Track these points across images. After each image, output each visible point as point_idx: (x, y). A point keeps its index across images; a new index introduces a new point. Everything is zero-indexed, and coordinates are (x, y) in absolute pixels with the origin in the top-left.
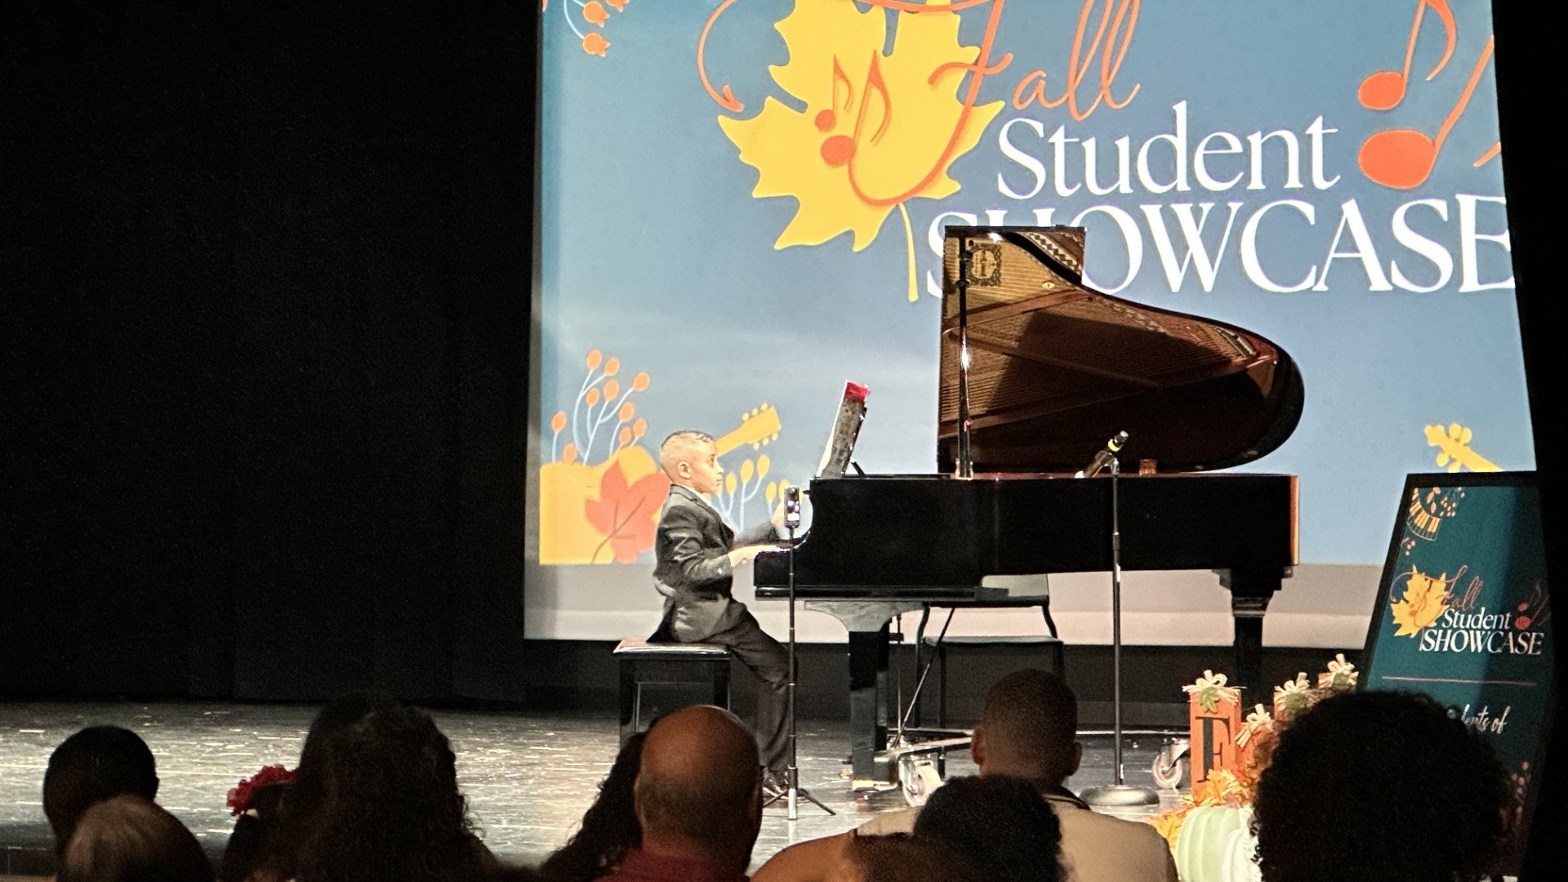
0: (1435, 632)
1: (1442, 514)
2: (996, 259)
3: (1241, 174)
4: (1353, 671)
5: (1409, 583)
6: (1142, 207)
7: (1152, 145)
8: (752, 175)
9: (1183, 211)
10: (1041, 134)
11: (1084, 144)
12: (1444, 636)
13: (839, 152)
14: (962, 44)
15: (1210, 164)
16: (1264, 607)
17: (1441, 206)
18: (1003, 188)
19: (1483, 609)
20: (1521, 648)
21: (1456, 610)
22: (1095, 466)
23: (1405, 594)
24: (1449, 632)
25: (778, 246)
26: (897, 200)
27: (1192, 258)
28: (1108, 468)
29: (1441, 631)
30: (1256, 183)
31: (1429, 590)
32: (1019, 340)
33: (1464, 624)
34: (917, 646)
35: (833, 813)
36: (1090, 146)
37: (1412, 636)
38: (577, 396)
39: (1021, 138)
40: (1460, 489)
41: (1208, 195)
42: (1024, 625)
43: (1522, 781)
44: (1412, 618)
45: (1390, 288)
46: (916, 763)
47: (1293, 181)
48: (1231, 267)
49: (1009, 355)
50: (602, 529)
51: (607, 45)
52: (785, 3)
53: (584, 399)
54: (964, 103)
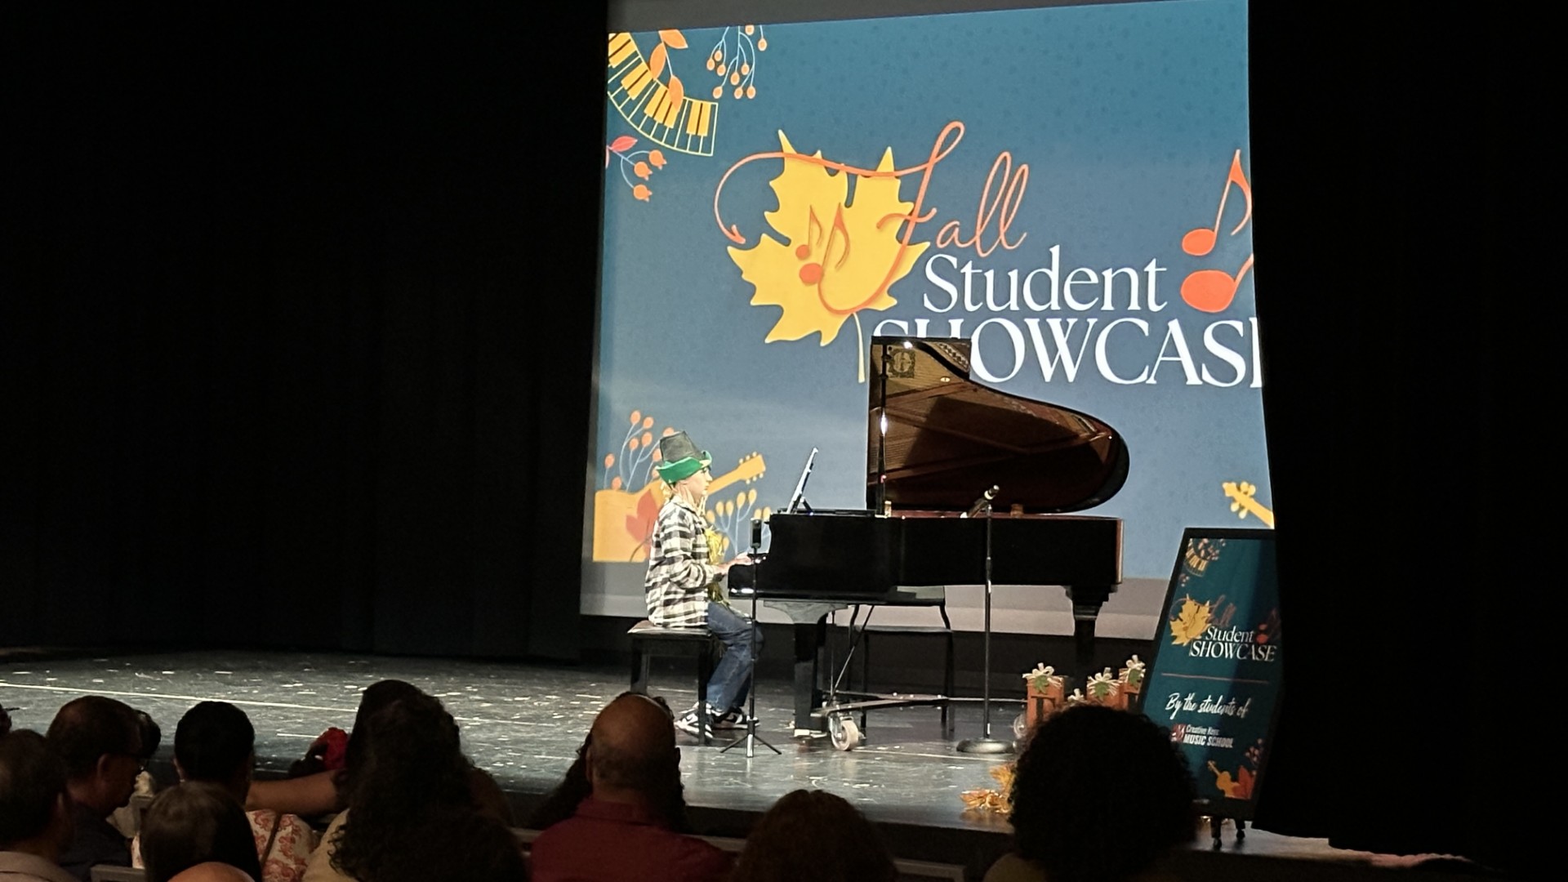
0: (1200, 642)
1: (1208, 558)
2: (911, 359)
3: (1097, 299)
4: (1143, 668)
5: (1184, 607)
6: (1027, 321)
7: (1035, 275)
8: (751, 290)
9: (1055, 324)
10: (955, 266)
11: (986, 274)
12: (1207, 646)
13: (812, 275)
14: (901, 200)
15: (1076, 291)
16: (1096, 614)
17: (1238, 325)
18: (928, 304)
19: (1235, 628)
20: (1260, 656)
21: (1216, 627)
22: (976, 509)
23: (1181, 615)
24: (1210, 643)
25: (768, 341)
26: (854, 308)
27: (1060, 357)
28: (984, 511)
29: (1204, 643)
30: (1108, 306)
31: (1197, 612)
32: (926, 416)
33: (1221, 637)
34: (849, 631)
35: (780, 753)
36: (990, 275)
37: (1185, 645)
38: (624, 440)
39: (942, 269)
40: (1222, 540)
41: (1074, 313)
42: (924, 619)
43: (1257, 752)
44: (1183, 633)
45: (1200, 383)
46: (841, 718)
47: (1134, 305)
48: (1088, 366)
49: (917, 427)
50: (637, 537)
51: (650, 193)
52: (777, 167)
53: (628, 444)
54: (900, 241)
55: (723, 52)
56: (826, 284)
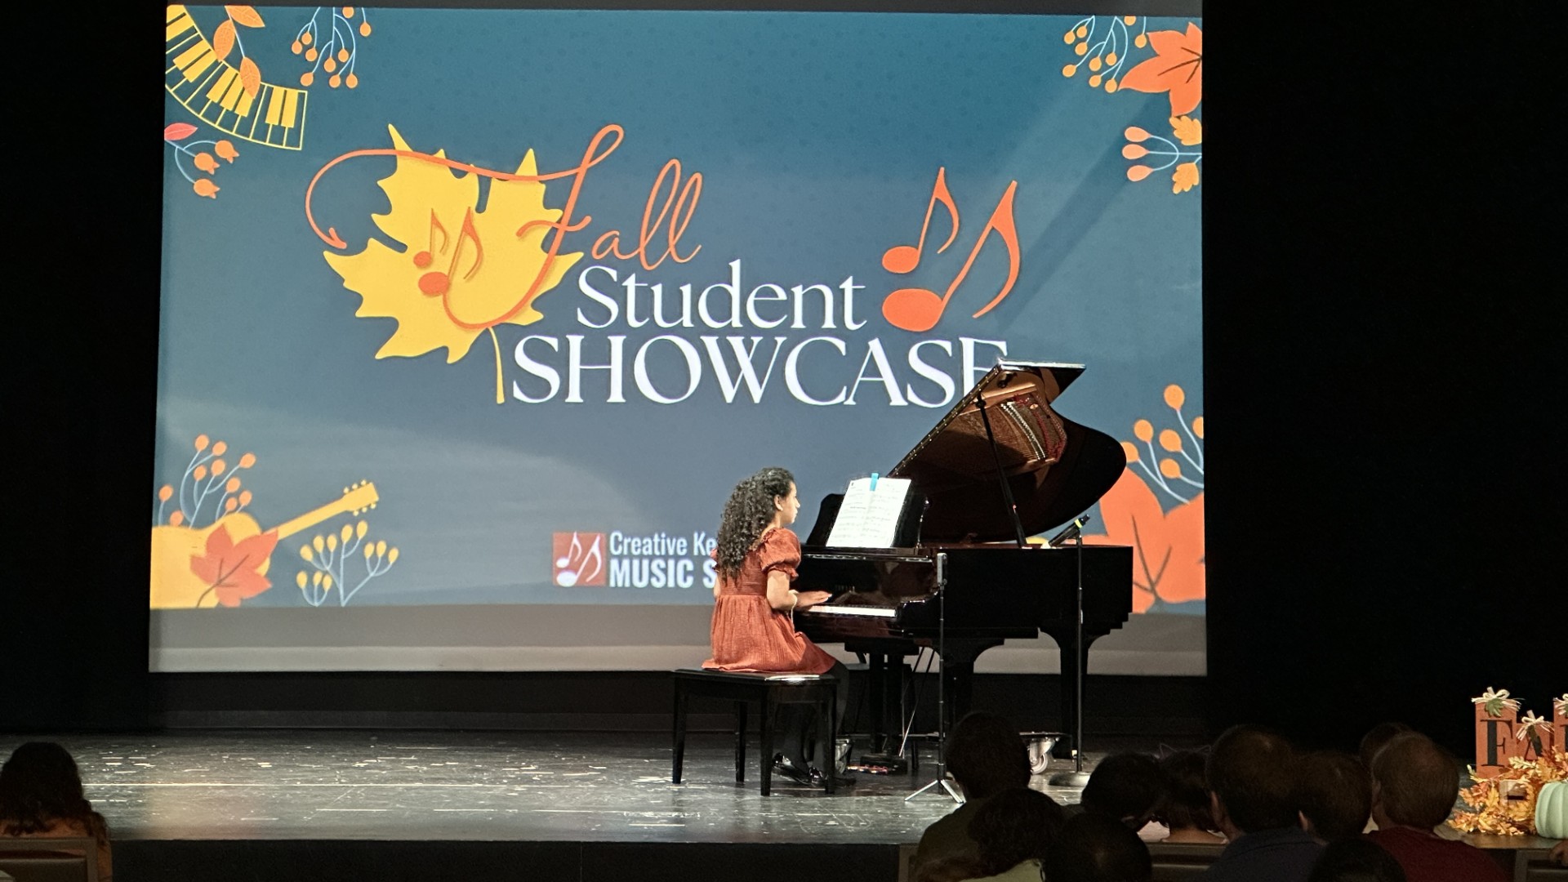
3: (785, 317)
6: (702, 338)
7: (710, 292)
8: (357, 300)
9: (737, 342)
10: (615, 279)
11: (653, 288)
13: (436, 285)
14: (548, 204)
15: (760, 307)
17: (947, 345)
18: (581, 319)
25: (379, 356)
26: (486, 325)
27: (743, 377)
30: (798, 323)
36: (658, 290)
38: (184, 475)
39: (599, 281)
41: (759, 331)
45: (906, 404)
47: (829, 323)
48: (777, 384)
50: (207, 580)
51: (218, 189)
52: (389, 166)
53: (191, 474)
54: (547, 252)
55: (312, 33)
56: (453, 293)
